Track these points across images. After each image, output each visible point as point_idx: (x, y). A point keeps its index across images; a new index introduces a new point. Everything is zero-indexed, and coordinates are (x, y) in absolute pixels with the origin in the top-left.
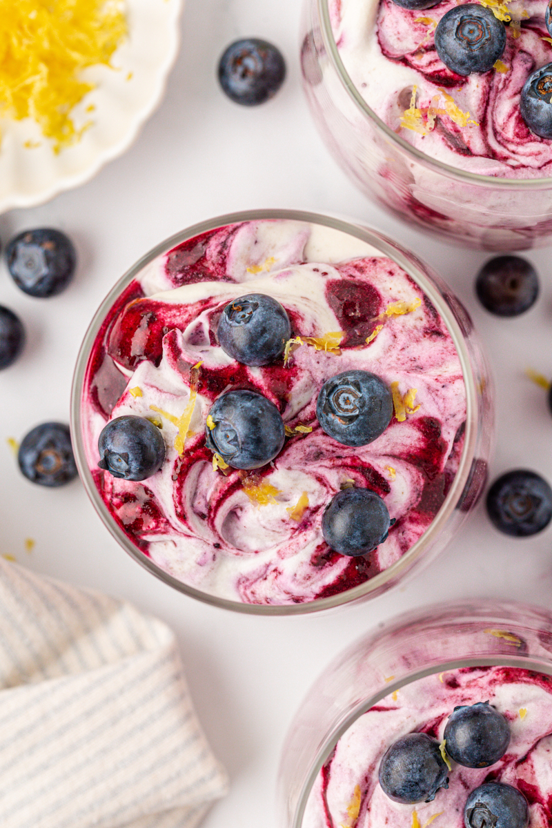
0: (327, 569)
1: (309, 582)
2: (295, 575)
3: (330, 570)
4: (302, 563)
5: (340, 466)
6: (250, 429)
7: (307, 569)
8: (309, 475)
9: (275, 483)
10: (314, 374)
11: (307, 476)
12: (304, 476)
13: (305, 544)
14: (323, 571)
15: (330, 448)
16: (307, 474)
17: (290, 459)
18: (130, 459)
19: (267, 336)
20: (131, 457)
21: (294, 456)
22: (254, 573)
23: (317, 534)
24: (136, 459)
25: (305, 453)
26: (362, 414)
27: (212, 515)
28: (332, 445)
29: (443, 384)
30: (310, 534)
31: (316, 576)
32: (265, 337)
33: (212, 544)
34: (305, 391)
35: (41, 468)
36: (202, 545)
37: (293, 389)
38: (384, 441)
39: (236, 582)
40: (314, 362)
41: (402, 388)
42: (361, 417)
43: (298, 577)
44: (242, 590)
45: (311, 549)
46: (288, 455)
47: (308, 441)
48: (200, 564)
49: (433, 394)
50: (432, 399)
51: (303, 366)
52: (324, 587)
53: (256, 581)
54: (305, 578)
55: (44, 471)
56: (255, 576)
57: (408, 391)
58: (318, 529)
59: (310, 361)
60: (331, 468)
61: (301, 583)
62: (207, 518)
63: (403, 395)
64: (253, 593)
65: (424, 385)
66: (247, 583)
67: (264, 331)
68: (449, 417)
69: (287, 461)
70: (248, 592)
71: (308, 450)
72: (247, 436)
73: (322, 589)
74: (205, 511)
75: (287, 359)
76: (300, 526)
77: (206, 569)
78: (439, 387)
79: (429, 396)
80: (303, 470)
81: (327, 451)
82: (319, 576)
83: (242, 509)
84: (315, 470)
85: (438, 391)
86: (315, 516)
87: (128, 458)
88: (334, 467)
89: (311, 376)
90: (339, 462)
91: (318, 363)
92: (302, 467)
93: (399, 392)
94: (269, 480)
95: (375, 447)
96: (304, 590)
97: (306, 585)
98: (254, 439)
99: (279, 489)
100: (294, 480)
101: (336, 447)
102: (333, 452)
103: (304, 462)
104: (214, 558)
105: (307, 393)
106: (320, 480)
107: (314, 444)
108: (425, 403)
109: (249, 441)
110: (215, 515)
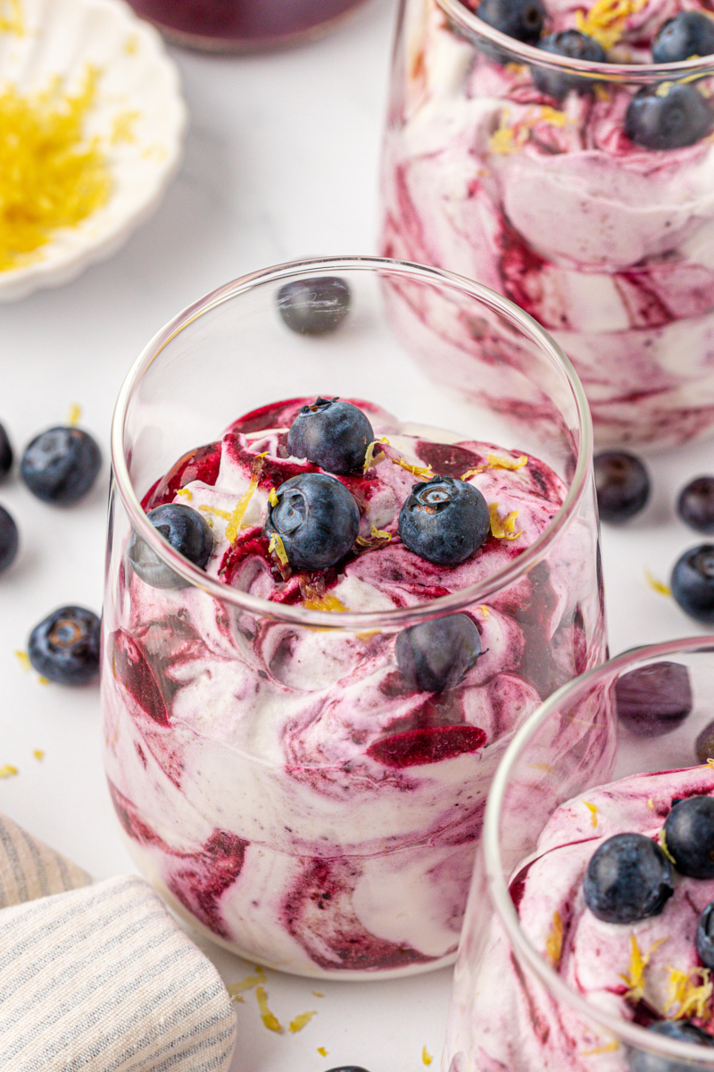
0: (399, 701)
1: (375, 710)
2: (359, 700)
3: (402, 703)
4: (368, 687)
5: (422, 593)
6: (320, 492)
7: (375, 694)
8: (384, 594)
9: (342, 596)
10: (398, 492)
11: (381, 594)
12: (378, 593)
13: (373, 669)
14: (393, 703)
15: (412, 569)
16: (382, 591)
17: (363, 567)
18: (172, 532)
19: (347, 424)
20: (172, 529)
21: (369, 566)
22: (305, 712)
23: (389, 662)
24: (178, 532)
25: (381, 567)
26: (454, 503)
27: (260, 634)
28: (414, 565)
29: (551, 514)
30: (381, 660)
31: (384, 705)
32: (345, 424)
33: (256, 670)
34: (387, 507)
35: (56, 639)
36: (243, 669)
37: (372, 500)
38: (476, 573)
39: (280, 729)
40: (399, 480)
41: (502, 510)
42: (452, 505)
43: (362, 702)
44: (288, 740)
45: (380, 676)
46: (361, 562)
47: (386, 553)
48: (239, 698)
49: (539, 525)
50: (536, 530)
51: (386, 480)
52: (393, 719)
53: (306, 726)
54: (370, 705)
55: (59, 643)
56: (307, 718)
57: (509, 515)
58: (390, 656)
59: (394, 478)
60: (410, 593)
61: (363, 710)
62: (253, 639)
63: (502, 518)
64: (301, 742)
65: (528, 511)
66: (295, 731)
67: (344, 417)
68: (560, 563)
69: (359, 568)
70: (296, 744)
71: (385, 564)
72: (316, 500)
73: (391, 722)
74: (252, 630)
75: (367, 468)
76: (369, 650)
77: (245, 705)
78: (546, 517)
79: (534, 526)
80: (378, 588)
81: (408, 573)
82: (388, 705)
83: (297, 638)
84: (391, 589)
85: (544, 522)
86: (387, 642)
87: (169, 531)
88: (414, 592)
89: (395, 493)
90: (422, 589)
91: (404, 483)
92: (376, 582)
93: (498, 514)
94: (335, 593)
95: (465, 580)
96: (369, 718)
97: (371, 712)
98: (323, 503)
99: (347, 606)
100: (366, 594)
101: (419, 568)
102: (415, 577)
103: (379, 577)
104: (257, 688)
105: (388, 511)
106: (397, 600)
107: (391, 560)
108: (528, 533)
109: (318, 505)
110: (264, 637)
